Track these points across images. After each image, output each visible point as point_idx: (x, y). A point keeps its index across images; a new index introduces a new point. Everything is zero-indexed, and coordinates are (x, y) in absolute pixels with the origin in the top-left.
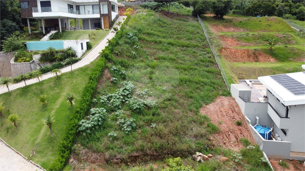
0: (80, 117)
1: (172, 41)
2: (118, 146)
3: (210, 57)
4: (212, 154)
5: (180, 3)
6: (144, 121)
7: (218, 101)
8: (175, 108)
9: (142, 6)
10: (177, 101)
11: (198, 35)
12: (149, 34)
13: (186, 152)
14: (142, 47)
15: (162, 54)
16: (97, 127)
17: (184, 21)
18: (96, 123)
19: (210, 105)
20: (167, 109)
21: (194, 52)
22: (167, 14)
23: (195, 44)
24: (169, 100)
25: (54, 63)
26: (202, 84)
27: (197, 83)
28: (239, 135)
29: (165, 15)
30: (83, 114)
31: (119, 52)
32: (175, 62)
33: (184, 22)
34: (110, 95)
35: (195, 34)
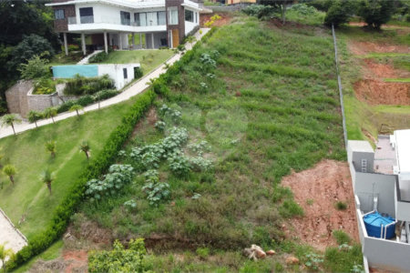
0: (92, 174)
1: (273, 67)
2: (135, 223)
3: (331, 95)
4: (276, 250)
5: (309, 5)
6: (184, 188)
7: (321, 166)
8: (241, 173)
9: (244, 11)
10: (247, 162)
11: (322, 58)
12: (237, 56)
13: (233, 241)
14: (220, 76)
15: (250, 88)
16: (113, 192)
17: (306, 34)
18: (111, 186)
19: (304, 172)
20: (227, 174)
21: (306, 86)
22: (280, 23)
23: (312, 72)
24: (236, 160)
25: (81, 97)
26: (300, 138)
27: (292, 136)
28: (336, 225)
29: (276, 25)
30: (97, 171)
31: (181, 83)
32: (268, 100)
33: (304, 37)
34: (147, 146)
35: (317, 56)
